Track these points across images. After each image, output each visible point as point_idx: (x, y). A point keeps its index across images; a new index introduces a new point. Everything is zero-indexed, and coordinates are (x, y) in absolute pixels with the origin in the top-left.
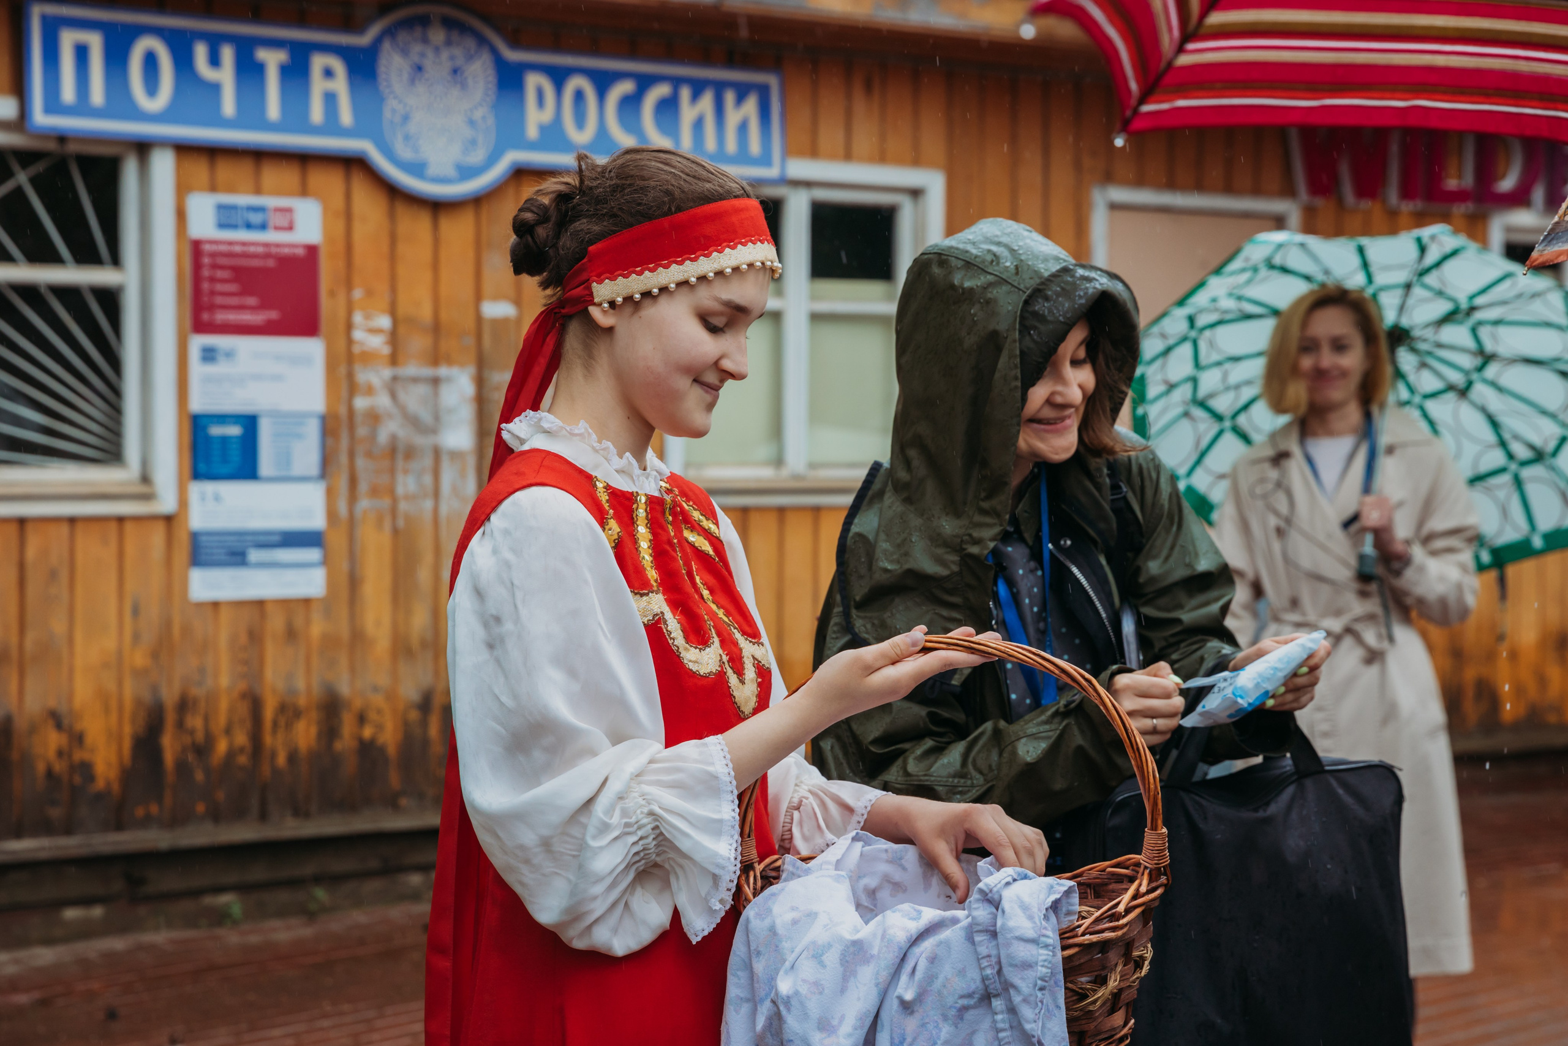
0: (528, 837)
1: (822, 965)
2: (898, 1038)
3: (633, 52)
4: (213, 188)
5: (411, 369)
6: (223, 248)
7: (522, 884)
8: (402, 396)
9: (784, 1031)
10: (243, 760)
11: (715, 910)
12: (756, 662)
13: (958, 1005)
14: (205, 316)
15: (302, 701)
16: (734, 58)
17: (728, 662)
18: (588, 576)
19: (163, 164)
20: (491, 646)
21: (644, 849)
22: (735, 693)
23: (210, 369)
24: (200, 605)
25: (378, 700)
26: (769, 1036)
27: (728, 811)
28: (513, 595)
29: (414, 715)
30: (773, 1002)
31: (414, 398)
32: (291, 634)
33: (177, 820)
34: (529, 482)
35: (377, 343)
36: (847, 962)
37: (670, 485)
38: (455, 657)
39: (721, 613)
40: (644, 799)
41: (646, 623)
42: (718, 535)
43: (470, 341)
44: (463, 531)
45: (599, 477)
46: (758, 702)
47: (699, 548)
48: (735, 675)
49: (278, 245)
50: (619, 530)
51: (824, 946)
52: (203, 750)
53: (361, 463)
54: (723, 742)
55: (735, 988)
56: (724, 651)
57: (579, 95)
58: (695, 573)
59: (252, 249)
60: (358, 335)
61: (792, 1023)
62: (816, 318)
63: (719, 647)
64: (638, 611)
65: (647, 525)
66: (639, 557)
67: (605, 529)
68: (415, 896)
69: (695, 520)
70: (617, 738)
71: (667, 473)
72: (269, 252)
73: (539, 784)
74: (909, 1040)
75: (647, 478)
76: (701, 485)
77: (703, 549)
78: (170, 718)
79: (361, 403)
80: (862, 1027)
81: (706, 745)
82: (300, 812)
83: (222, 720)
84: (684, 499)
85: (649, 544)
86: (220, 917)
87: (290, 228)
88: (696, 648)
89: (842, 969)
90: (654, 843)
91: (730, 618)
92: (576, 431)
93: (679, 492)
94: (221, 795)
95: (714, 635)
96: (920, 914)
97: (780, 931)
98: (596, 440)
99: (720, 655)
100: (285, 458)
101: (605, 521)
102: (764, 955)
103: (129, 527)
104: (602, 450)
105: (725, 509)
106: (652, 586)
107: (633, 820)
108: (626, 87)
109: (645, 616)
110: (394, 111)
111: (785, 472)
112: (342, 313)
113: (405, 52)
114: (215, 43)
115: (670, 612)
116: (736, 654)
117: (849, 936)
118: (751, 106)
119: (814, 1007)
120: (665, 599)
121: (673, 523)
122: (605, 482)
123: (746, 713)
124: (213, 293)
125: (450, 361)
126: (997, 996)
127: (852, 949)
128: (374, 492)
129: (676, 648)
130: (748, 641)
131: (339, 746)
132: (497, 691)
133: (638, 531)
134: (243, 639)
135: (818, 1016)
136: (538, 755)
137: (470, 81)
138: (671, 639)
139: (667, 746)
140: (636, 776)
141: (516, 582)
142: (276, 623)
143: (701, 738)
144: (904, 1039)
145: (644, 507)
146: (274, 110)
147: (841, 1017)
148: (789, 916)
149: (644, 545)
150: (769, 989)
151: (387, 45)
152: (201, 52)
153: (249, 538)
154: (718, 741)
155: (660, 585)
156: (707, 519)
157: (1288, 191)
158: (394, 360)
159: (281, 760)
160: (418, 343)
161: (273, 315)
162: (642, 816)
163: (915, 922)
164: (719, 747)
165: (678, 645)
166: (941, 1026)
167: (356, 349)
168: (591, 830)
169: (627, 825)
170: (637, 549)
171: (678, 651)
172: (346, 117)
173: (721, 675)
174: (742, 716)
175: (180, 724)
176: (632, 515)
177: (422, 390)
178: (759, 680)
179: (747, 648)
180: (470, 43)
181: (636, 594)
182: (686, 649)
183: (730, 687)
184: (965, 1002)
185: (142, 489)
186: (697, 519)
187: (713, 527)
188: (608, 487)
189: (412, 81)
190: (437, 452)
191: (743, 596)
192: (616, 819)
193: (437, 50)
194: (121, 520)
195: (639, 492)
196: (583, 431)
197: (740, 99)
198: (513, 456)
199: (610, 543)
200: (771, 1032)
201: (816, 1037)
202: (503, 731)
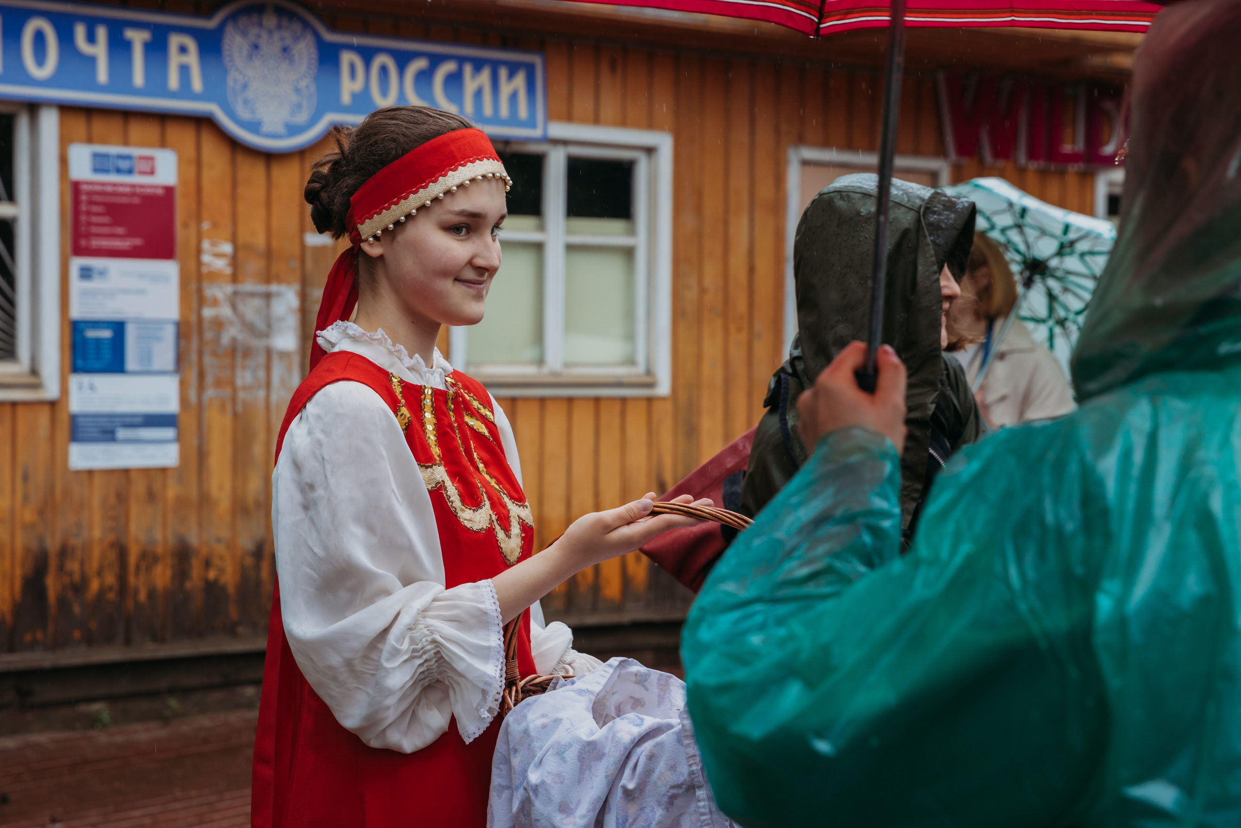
0: (335, 660)
1: (564, 760)
2: (622, 819)
3: (426, 37)
4: (90, 140)
5: (248, 286)
6: (98, 188)
7: (331, 697)
8: (241, 307)
9: (532, 812)
10: (111, 596)
11: (484, 718)
12: (521, 521)
13: (669, 794)
14: (83, 242)
15: (160, 550)
16: (506, 43)
17: (497, 520)
18: (384, 452)
19: (49, 121)
20: (306, 508)
21: (428, 670)
22: (502, 545)
23: (87, 285)
24: (78, 473)
25: (220, 549)
26: (522, 816)
27: (495, 640)
28: (324, 467)
29: (249, 561)
30: (525, 789)
31: (251, 309)
32: (151, 496)
33: (59, 644)
34: (337, 377)
35: (221, 265)
36: (584, 758)
37: (455, 380)
38: (278, 515)
39: (493, 482)
40: (428, 630)
41: (430, 489)
42: (493, 420)
43: (296, 264)
44: (286, 416)
45: (394, 374)
46: (522, 552)
47: (477, 430)
48: (503, 531)
49: (142, 186)
50: (409, 416)
51: (566, 746)
52: (79, 588)
53: (208, 360)
54: (492, 585)
55: (497, 779)
56: (494, 512)
57: (384, 70)
58: (473, 450)
59: (121, 189)
60: (206, 258)
61: (539, 806)
62: (571, 248)
63: (490, 509)
64: (424, 479)
65: (432, 412)
66: (425, 438)
67: (398, 415)
68: (248, 705)
69: (475, 408)
70: (407, 581)
71: (450, 369)
72: (134, 191)
73: (345, 617)
74: (630, 820)
75: (432, 374)
76: (478, 380)
77: (480, 431)
78: (53, 563)
79: (208, 313)
80: (594, 810)
81: (478, 587)
82: (158, 638)
83: (95, 564)
84: (466, 391)
85: (434, 427)
86: (93, 722)
87: (152, 172)
88: (470, 509)
89: (579, 764)
90: (436, 665)
91: (501, 486)
92: (375, 337)
93: (462, 386)
94: (94, 625)
95: (486, 499)
96: (643, 721)
97: (533, 733)
98: (391, 343)
99: (490, 515)
100: (146, 357)
101: (398, 408)
102: (520, 752)
103: (20, 410)
104: (395, 351)
105: (498, 399)
106: (436, 460)
107: (420, 646)
108: (420, 64)
109: (429, 484)
110: (235, 80)
111: (545, 370)
112: (193, 242)
113: (244, 34)
114: (91, 24)
115: (449, 481)
116: (503, 514)
117: (585, 738)
118: (520, 80)
119: (556, 794)
120: (446, 471)
121: (454, 411)
122: (399, 377)
123: (511, 561)
124: (89, 224)
125: (279, 280)
126: (700, 787)
127: (587, 748)
128: (218, 383)
129: (454, 510)
130: (515, 504)
131: (188, 585)
132: (310, 543)
133: (425, 416)
134: (112, 500)
135: (559, 801)
136: (343, 594)
137: (296, 57)
138: (450, 502)
139: (447, 587)
140: (423, 611)
141: (326, 457)
142: (139, 488)
143: (474, 581)
144: (627, 820)
145: (430, 397)
146: (139, 78)
147: (578, 802)
148: (540, 722)
149: (430, 427)
150: (523, 779)
151: (229, 29)
152: (80, 31)
153: (118, 419)
154: (488, 584)
155: (442, 459)
156: (485, 408)
157: (940, 152)
158: (235, 278)
159: (143, 596)
160: (254, 265)
161: (138, 242)
162: (427, 643)
163: (639, 727)
164: (489, 589)
165: (456, 507)
166: (655, 810)
167: (204, 270)
168: (385, 654)
169: (414, 651)
170: (424, 431)
171: (455, 511)
172: (197, 85)
173: (490, 531)
174: (508, 563)
175: (61, 568)
176: (421, 404)
177: (257, 302)
178: (523, 535)
179: (514, 510)
180: (297, 27)
181: (422, 466)
182: (462, 510)
183: (498, 541)
184: (675, 791)
185: (31, 380)
186: (476, 407)
187: (489, 414)
188: (401, 382)
189: (250, 57)
190: (269, 352)
191: (511, 468)
192: (405, 645)
193: (270, 32)
194: (14, 404)
195: (426, 386)
196: (380, 336)
197: (511, 75)
198: (326, 356)
199: (401, 426)
200: (523, 813)
201: (558, 818)
202: (315, 575)
